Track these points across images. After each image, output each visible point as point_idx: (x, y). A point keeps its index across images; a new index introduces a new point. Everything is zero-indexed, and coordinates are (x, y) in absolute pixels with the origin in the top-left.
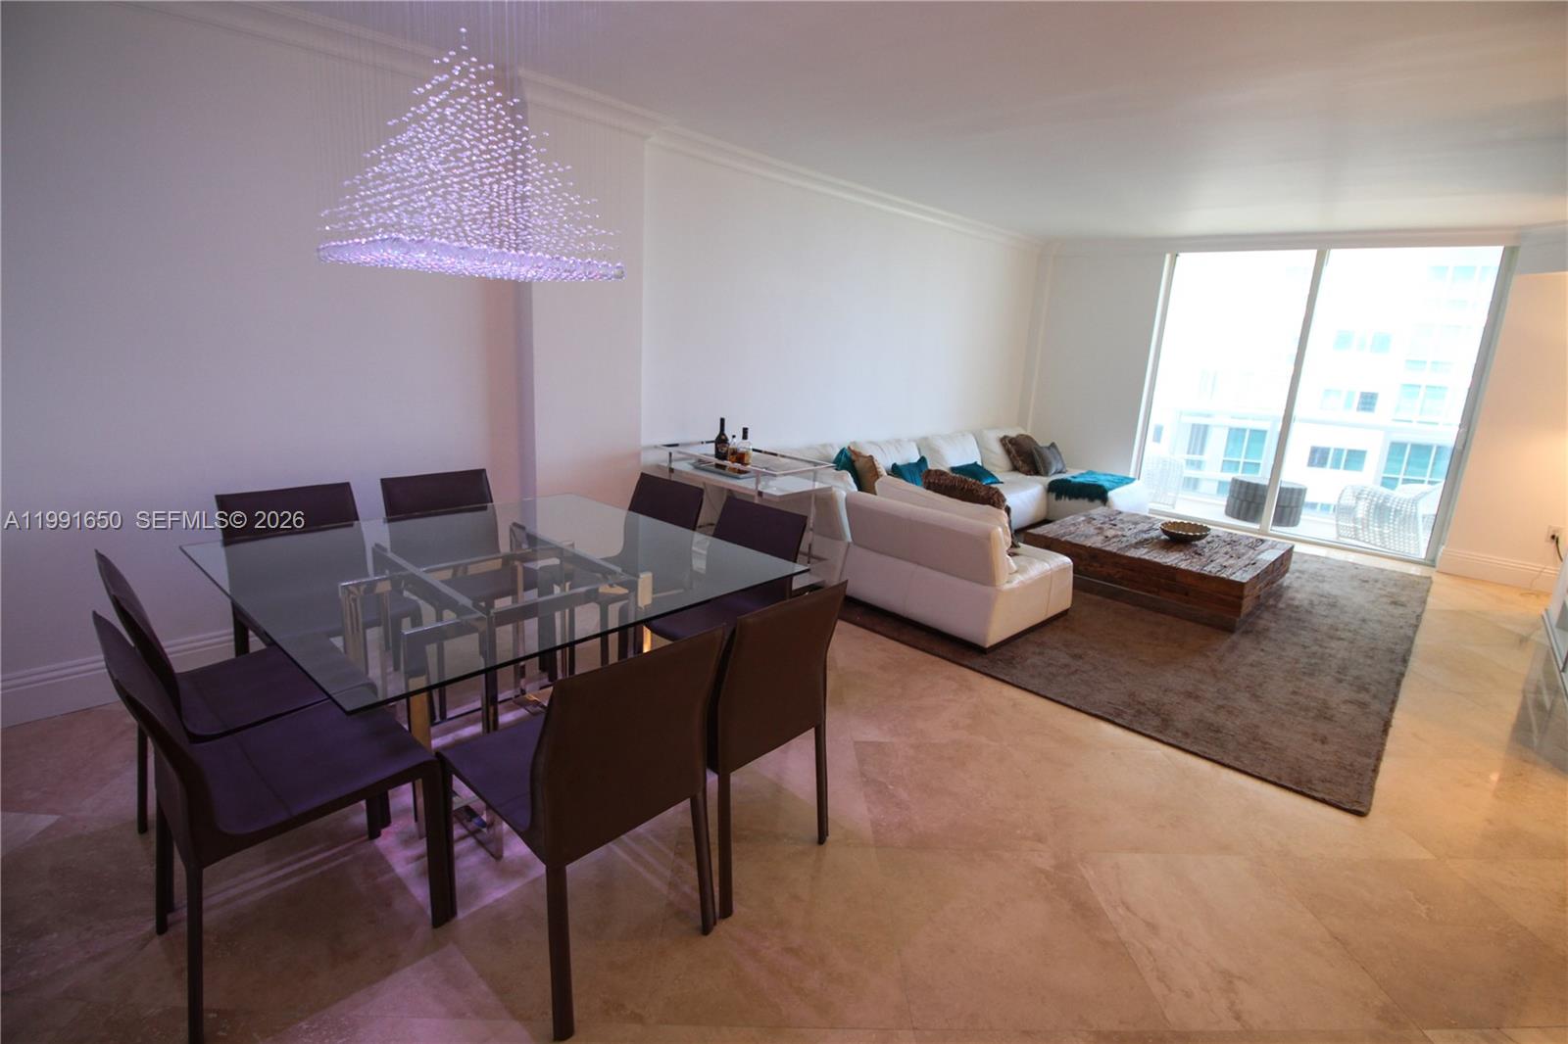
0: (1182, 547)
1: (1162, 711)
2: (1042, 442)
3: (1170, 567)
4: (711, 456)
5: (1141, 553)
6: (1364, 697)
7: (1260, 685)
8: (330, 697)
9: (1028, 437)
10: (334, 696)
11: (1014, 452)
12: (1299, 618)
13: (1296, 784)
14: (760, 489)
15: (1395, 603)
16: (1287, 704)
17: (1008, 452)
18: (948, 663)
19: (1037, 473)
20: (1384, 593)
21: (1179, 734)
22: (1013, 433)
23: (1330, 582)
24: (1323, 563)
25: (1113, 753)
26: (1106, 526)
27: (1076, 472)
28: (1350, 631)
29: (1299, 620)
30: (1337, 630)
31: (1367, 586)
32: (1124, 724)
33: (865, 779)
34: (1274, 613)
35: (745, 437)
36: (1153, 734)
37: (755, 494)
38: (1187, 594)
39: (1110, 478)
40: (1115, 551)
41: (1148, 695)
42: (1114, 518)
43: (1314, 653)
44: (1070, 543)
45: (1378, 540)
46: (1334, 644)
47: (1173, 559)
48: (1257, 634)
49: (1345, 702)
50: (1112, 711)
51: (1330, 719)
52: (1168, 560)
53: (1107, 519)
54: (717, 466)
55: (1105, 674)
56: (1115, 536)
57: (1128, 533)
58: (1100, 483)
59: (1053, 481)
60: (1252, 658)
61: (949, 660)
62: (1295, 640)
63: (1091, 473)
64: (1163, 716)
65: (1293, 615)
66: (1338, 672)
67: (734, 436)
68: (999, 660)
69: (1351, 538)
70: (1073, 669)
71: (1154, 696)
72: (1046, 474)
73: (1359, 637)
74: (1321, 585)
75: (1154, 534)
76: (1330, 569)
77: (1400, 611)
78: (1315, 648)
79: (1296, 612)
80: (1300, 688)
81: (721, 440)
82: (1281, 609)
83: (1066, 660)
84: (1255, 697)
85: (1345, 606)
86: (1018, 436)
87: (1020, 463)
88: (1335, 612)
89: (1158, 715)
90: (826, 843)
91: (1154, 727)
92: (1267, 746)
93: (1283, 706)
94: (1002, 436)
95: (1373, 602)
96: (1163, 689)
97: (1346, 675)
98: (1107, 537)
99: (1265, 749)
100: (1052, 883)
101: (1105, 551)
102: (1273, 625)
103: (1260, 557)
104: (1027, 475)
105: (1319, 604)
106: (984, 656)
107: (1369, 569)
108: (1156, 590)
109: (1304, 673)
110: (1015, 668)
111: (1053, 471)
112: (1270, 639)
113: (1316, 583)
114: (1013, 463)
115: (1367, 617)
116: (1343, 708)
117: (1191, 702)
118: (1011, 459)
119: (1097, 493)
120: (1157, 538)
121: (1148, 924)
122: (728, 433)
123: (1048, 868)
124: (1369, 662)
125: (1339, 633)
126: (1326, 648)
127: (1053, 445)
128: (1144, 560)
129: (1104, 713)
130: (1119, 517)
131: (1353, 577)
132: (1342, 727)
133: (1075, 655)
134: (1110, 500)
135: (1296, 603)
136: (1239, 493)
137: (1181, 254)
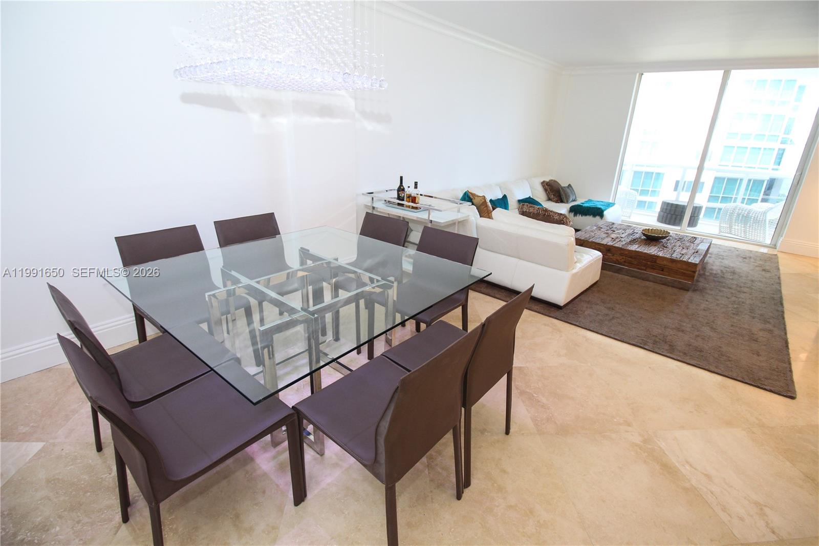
0: (654, 243)
1: (667, 340)
2: (564, 184)
3: (654, 255)
4: (395, 198)
5: (634, 247)
6: (768, 326)
7: (713, 322)
8: (212, 369)
9: (555, 181)
10: (214, 369)
11: (549, 190)
12: (719, 280)
13: (753, 381)
14: (431, 219)
15: (764, 270)
16: (731, 333)
17: (546, 190)
18: (542, 316)
19: (562, 201)
20: (756, 264)
21: (681, 354)
22: (547, 180)
23: (727, 259)
24: (719, 248)
25: (650, 368)
26: (610, 232)
27: (583, 201)
28: (747, 287)
29: (720, 282)
30: (741, 287)
31: (746, 261)
32: (649, 349)
33: (519, 391)
34: (705, 279)
35: (416, 186)
36: (668, 355)
37: (428, 222)
38: (663, 270)
39: (602, 204)
40: (621, 247)
41: (657, 331)
42: (611, 227)
43: (734, 302)
44: (594, 242)
45: (742, 234)
46: (742, 295)
47: (653, 250)
48: (702, 291)
49: (761, 330)
50: (641, 341)
51: (756, 340)
52: (651, 251)
53: (608, 228)
54: (399, 204)
55: (629, 319)
56: (617, 238)
57: (623, 236)
58: (599, 206)
59: (572, 206)
60: (703, 306)
61: (542, 314)
62: (721, 294)
63: (590, 201)
64: (669, 343)
65: (715, 279)
66: (751, 312)
67: (409, 187)
68: (569, 313)
69: (727, 233)
70: (611, 316)
71: (660, 331)
72: (567, 202)
73: (753, 291)
74: (723, 261)
75: (637, 236)
76: (724, 251)
77: (768, 275)
78: (733, 299)
79: (716, 277)
80: (734, 323)
81: (401, 189)
82: (708, 276)
83: (606, 311)
84: (713, 329)
85: (740, 273)
86: (550, 181)
87: (553, 196)
88: (736, 277)
89: (666, 342)
90: (510, 434)
91: (667, 350)
92: (730, 359)
93: (729, 334)
94: (542, 181)
95: (753, 270)
96: (663, 326)
97: (755, 314)
98: (613, 239)
99: (729, 361)
100: (644, 452)
101: (615, 247)
102: (707, 285)
103: (699, 248)
104: (556, 202)
105: (726, 273)
106: (561, 310)
107: (744, 251)
108: (645, 268)
109: (734, 314)
110: (580, 317)
111: (571, 200)
112: (709, 294)
113: (720, 260)
114: (548, 196)
115: (753, 279)
116: (761, 334)
117: (681, 334)
118: (547, 194)
119: (598, 212)
120: (640, 238)
121: (706, 475)
122: (405, 185)
123: (639, 443)
124: (764, 306)
125: (742, 289)
126: (739, 298)
127: (570, 185)
128: (638, 252)
129: (637, 342)
130: (615, 226)
131: (738, 256)
132: (765, 345)
133: (610, 308)
134: (605, 216)
135: (715, 272)
136: (666, 209)
137: (644, 73)
